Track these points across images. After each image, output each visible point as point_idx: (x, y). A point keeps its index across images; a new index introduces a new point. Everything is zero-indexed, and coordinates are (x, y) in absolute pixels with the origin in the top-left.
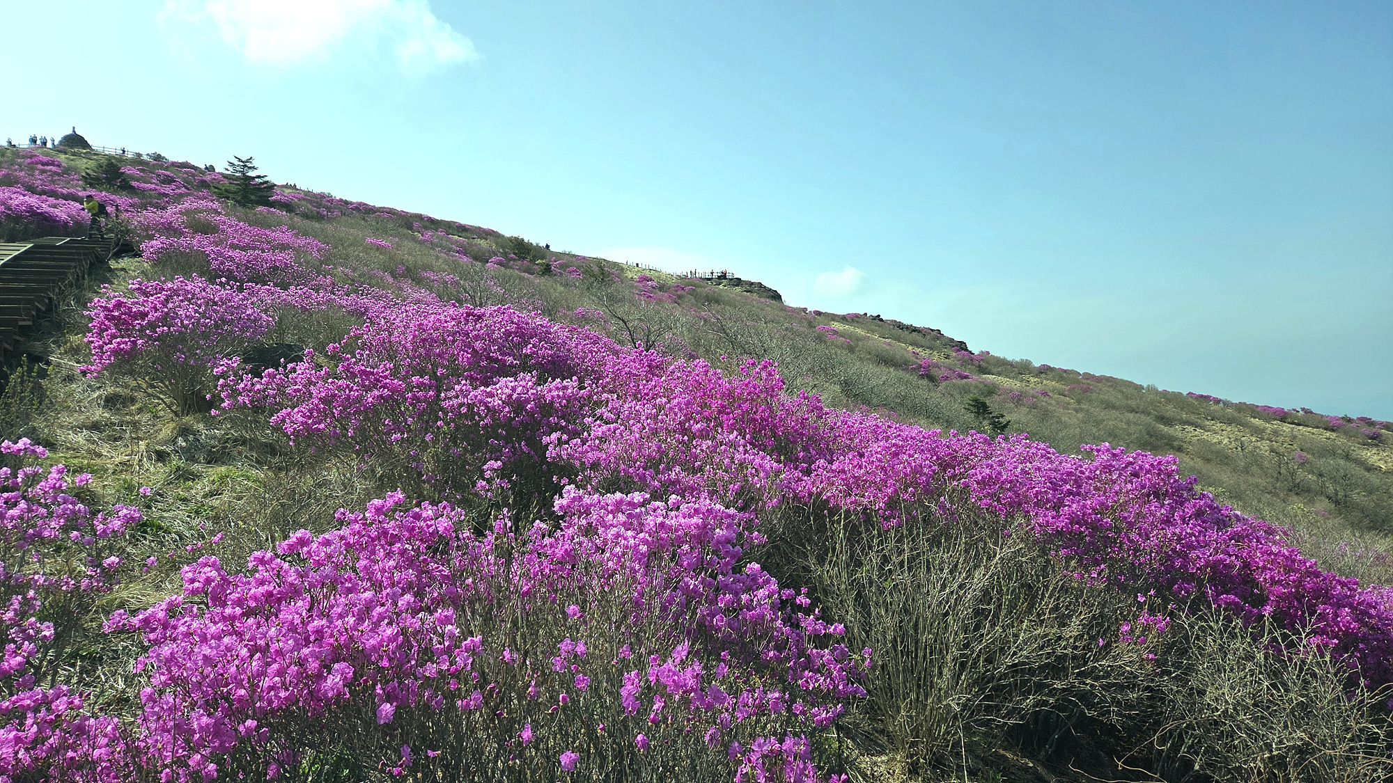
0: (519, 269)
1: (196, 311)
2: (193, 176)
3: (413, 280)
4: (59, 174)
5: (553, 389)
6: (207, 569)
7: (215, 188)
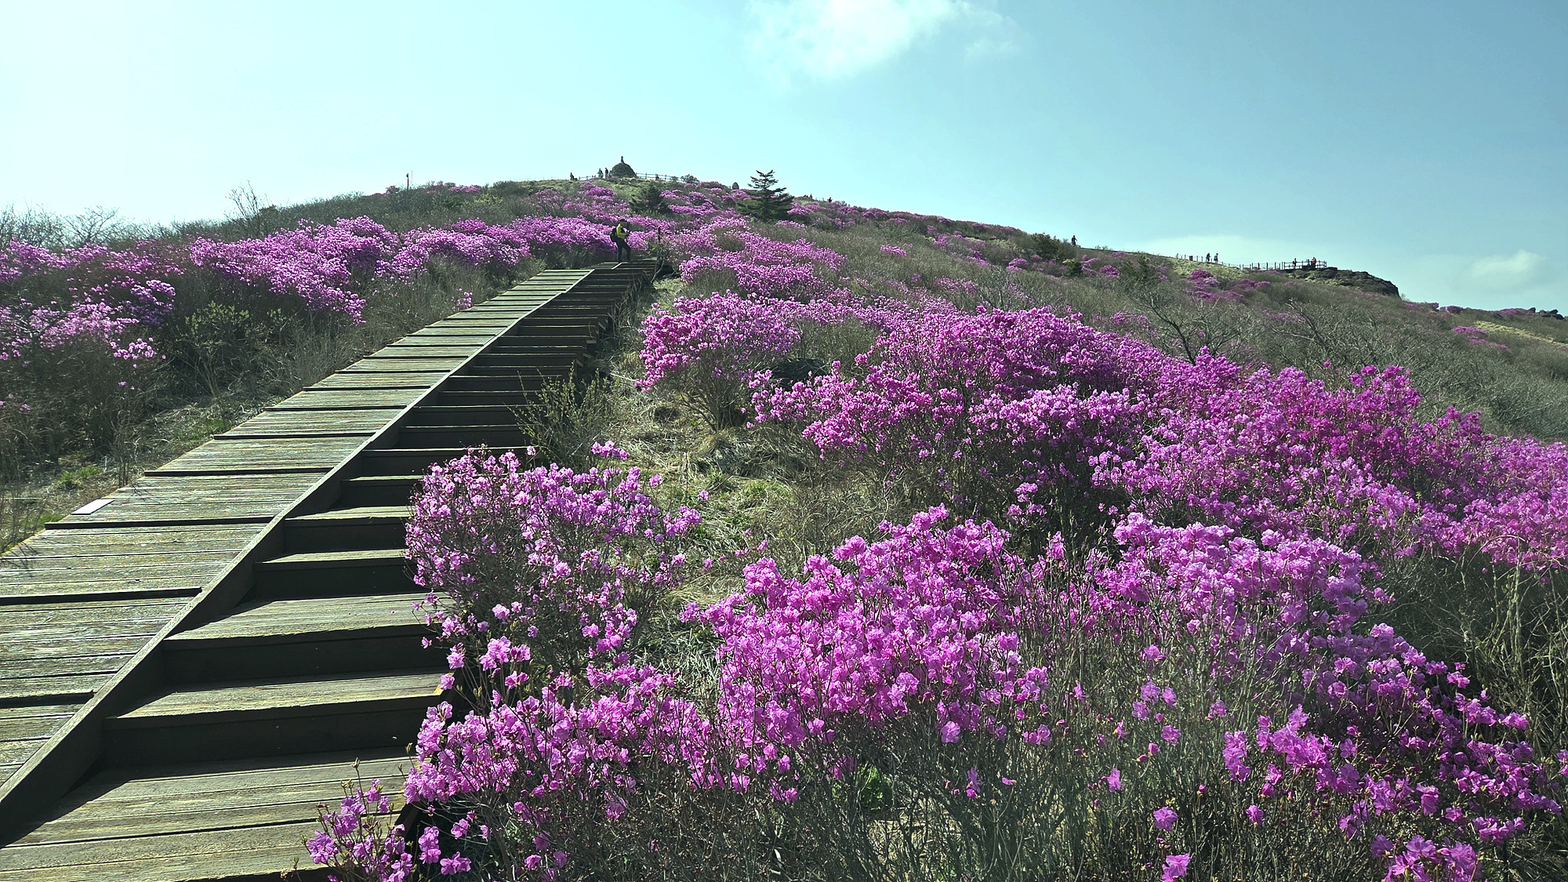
0: (1044, 271)
1: (731, 326)
2: (721, 195)
3: (929, 289)
4: (611, 204)
5: (1097, 403)
6: (766, 570)
7: (740, 205)
